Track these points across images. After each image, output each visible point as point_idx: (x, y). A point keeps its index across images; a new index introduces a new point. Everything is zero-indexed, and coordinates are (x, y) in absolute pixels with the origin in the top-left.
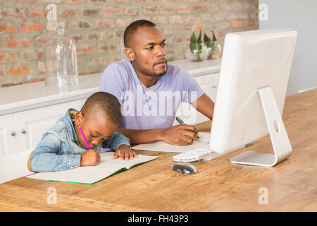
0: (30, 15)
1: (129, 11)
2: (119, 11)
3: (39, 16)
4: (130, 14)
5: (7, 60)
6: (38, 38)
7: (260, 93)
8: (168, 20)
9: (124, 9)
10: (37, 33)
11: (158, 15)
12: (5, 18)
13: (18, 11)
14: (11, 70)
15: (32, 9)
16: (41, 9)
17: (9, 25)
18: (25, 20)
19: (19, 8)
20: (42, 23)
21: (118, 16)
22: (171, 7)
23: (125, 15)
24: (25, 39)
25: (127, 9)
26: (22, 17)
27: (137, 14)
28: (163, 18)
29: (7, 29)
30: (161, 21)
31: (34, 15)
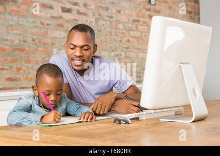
0: (42, 44)
1: (110, 47)
2: (103, 46)
3: (48, 44)
4: (111, 49)
5: (24, 71)
6: (47, 59)
7: (182, 67)
8: (137, 56)
9: (107, 45)
10: (46, 55)
11: (130, 51)
12: (25, 44)
13: (34, 40)
14: (26, 78)
15: (44, 40)
16: (50, 40)
17: (27, 49)
18: (38, 46)
19: (35, 38)
20: (50, 49)
21: (103, 50)
22: (140, 48)
23: (107, 49)
24: (38, 59)
25: (109, 46)
26: (36, 44)
27: (116, 50)
28: (134, 54)
29: (26, 51)
30: (132, 56)
31: (45, 44)
